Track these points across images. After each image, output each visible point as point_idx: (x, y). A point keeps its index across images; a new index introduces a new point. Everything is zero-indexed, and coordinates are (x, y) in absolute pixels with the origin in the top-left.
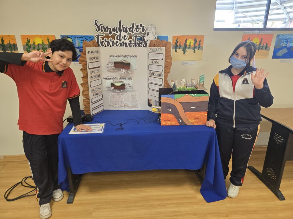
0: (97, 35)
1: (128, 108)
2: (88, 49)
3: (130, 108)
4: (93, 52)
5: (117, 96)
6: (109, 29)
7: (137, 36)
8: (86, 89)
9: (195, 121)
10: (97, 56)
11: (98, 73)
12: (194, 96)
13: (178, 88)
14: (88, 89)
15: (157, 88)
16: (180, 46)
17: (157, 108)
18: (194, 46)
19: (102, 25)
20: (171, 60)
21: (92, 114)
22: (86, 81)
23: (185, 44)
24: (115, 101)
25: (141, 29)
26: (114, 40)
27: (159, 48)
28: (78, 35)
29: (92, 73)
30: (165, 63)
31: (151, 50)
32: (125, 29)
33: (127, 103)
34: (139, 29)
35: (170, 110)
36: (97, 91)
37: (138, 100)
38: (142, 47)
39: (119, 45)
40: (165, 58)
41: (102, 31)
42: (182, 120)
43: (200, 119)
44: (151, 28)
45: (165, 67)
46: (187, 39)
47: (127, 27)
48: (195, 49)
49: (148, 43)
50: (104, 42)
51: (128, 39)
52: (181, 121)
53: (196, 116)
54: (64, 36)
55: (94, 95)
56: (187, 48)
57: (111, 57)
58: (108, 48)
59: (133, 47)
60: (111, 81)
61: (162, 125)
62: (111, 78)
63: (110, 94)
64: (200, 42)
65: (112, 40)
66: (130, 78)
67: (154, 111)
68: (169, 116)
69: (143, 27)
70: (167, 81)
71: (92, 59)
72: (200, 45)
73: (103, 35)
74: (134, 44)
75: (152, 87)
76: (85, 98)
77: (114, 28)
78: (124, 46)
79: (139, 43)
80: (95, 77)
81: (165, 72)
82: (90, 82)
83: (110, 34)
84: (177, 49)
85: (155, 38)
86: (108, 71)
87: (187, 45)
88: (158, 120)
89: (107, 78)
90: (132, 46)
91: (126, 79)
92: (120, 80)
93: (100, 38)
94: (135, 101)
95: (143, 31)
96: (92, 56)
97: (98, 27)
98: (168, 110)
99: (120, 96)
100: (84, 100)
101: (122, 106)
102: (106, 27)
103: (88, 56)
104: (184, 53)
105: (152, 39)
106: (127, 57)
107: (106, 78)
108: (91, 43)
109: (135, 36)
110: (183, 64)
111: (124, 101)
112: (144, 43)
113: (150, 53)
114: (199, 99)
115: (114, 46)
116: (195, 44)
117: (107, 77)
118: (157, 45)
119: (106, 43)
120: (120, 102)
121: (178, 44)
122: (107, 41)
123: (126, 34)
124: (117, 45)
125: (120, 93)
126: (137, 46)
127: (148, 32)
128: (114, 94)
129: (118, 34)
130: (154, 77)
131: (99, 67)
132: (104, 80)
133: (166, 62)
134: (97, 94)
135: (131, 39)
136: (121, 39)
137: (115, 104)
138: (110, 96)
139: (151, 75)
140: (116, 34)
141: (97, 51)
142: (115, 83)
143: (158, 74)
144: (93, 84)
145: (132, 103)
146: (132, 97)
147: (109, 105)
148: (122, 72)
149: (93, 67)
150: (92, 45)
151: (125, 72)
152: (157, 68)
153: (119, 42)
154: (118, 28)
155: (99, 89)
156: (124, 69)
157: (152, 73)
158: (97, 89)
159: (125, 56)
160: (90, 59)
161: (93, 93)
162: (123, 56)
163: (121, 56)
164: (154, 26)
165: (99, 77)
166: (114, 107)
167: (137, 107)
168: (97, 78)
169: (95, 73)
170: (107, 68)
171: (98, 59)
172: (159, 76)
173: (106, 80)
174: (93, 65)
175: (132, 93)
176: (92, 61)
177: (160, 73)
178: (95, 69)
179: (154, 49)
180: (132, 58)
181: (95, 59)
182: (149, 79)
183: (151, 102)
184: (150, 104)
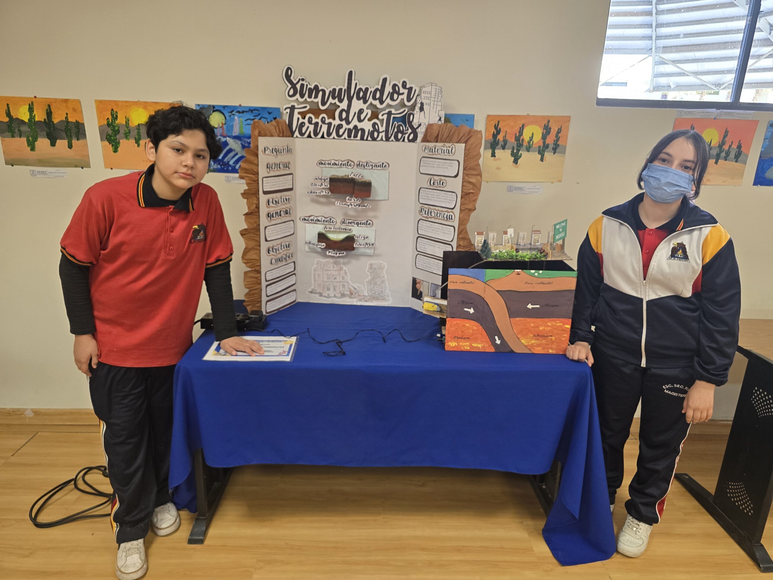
0: (290, 106)
1: (360, 300)
2: (263, 142)
3: (366, 301)
4: (276, 151)
5: (334, 267)
6: (321, 93)
7: (393, 111)
8: (252, 244)
9: (538, 342)
10: (287, 161)
11: (286, 206)
12: (536, 274)
13: (495, 251)
14: (260, 246)
15: (439, 251)
16: (505, 142)
17: (435, 304)
18: (542, 144)
19: (303, 80)
20: (479, 177)
21: (267, 313)
22: (255, 225)
23: (518, 138)
24: (326, 280)
25: (403, 94)
26: (331, 120)
27: (450, 144)
28: (240, 105)
29: (271, 204)
30: (463, 186)
31: (426, 151)
32: (361, 94)
33: (356, 287)
34: (399, 94)
35: (472, 311)
36: (282, 253)
37: (386, 281)
38: (404, 141)
39: (344, 133)
40: (463, 173)
41: (302, 96)
42: (501, 338)
43: (550, 338)
44: (430, 93)
45: (462, 197)
46: (523, 126)
47: (367, 89)
48: (544, 151)
49: (421, 132)
50: (307, 124)
51: (369, 120)
52: (498, 342)
53: (541, 328)
54: (203, 105)
55: (273, 261)
56: (524, 147)
57: (322, 164)
58: (316, 141)
59: (382, 140)
60: (320, 228)
61: (447, 348)
62: (320, 218)
63: (316, 260)
64: (560, 135)
65: (327, 121)
66: (369, 222)
67: (428, 311)
68: (467, 325)
69: (410, 89)
70: (466, 232)
71: (273, 167)
72: (557, 140)
73: (306, 107)
74: (384, 134)
75: (427, 246)
76: (250, 269)
77: (334, 90)
78: (357, 137)
79: (396, 130)
80: (279, 214)
81: (461, 210)
82: (266, 228)
83: (324, 103)
84: (496, 151)
85: (440, 119)
86: (313, 201)
87: (523, 140)
88: (439, 335)
89: (310, 218)
90: (379, 138)
91: (357, 224)
92: (343, 227)
93: (296, 116)
94: (378, 283)
95: (409, 100)
96: (272, 159)
97: (294, 86)
98: (466, 309)
99: (341, 269)
100: (246, 273)
101: (343, 295)
102: (312, 87)
103: (263, 159)
104: (516, 161)
105: (431, 122)
106: (364, 167)
107: (305, 220)
108: (273, 125)
109: (387, 111)
110: (510, 189)
111: (349, 281)
112: (410, 131)
113: (423, 157)
114: (549, 283)
115: (332, 137)
116: (544, 137)
117: (310, 216)
118: (445, 136)
119: (312, 128)
120: (338, 284)
121: (500, 137)
122: (313, 122)
123: (364, 107)
124: (341, 133)
125: (341, 260)
126: (393, 138)
127: (422, 104)
128: (324, 260)
129: (344, 105)
130: (433, 220)
131: (291, 189)
132: (300, 224)
133: (465, 184)
134: (279, 260)
135: (378, 118)
136: (350, 120)
137: (326, 289)
138: (315, 266)
139: (425, 216)
140: (339, 107)
141: (288, 147)
142: (330, 233)
143: (443, 213)
144: (273, 232)
145: (372, 287)
146: (370, 271)
147: (310, 290)
148: (349, 204)
149: (274, 188)
150: (275, 130)
151: (355, 204)
152: (440, 197)
153: (345, 126)
154: (345, 90)
155: (287, 247)
156: (355, 197)
157: (427, 210)
158: (281, 246)
159: (358, 163)
160: (268, 168)
161: (270, 256)
162: (353, 163)
163: (348, 162)
164: (438, 88)
165: (289, 214)
166: (324, 294)
167: (383, 299)
168: (283, 217)
169: (279, 204)
170: (311, 192)
171: (288, 169)
172: (446, 219)
173: (307, 224)
174: (275, 183)
175: (373, 261)
176: (272, 174)
177: (449, 212)
178: (278, 195)
179: (435, 148)
180: (378, 168)
181: (280, 168)
182: (419, 225)
183: (422, 286)
184: (419, 292)
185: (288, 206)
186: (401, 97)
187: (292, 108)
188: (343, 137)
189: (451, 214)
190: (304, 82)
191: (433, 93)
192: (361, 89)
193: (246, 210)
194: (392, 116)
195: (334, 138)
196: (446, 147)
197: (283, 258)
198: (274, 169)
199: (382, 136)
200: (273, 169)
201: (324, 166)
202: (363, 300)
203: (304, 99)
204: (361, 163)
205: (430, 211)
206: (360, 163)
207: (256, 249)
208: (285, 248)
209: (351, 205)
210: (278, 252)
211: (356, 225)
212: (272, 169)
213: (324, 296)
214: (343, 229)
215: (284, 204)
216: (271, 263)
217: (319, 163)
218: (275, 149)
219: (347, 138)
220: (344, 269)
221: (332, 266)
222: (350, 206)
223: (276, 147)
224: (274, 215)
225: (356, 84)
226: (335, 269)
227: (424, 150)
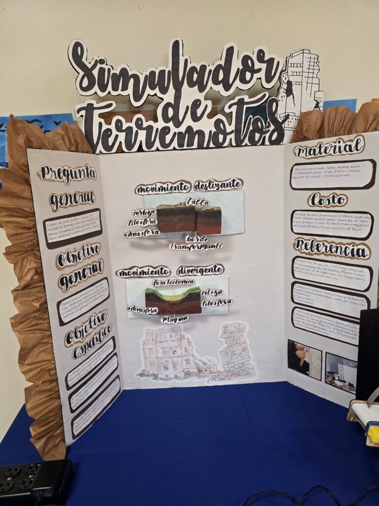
0: (85, 105)
1: (214, 379)
2: (37, 159)
3: (221, 379)
4: (66, 174)
5: (171, 337)
6: (132, 81)
7: (247, 99)
8: (36, 337)
11: (94, 259)
14: (50, 336)
19: (102, 61)
24: (160, 355)
26: (151, 123)
27: (352, 137)
29: (66, 263)
31: (303, 154)
32: (195, 76)
33: (206, 361)
34: (254, 71)
36: (93, 332)
37: (249, 348)
38: (263, 144)
39: (172, 141)
41: (103, 88)
44: (301, 65)
47: (203, 68)
49: (290, 126)
50: (115, 132)
51: (211, 116)
55: (79, 351)
57: (142, 190)
58: (132, 158)
59: (231, 145)
60: (147, 283)
62: (146, 270)
63: (145, 329)
65: (145, 125)
66: (219, 266)
69: (271, 60)
71: (64, 201)
73: (110, 105)
74: (233, 136)
77: (152, 73)
78: (192, 145)
79: (251, 128)
80: (81, 275)
82: (59, 303)
83: (137, 97)
86: (134, 245)
89: (132, 271)
90: (226, 143)
91: (202, 271)
92: (181, 278)
93: (96, 120)
94: (237, 352)
95: (269, 79)
96: (60, 188)
97: (88, 72)
99: (182, 338)
101: (188, 374)
102: (118, 72)
103: (42, 189)
105: (304, 110)
106: (206, 188)
107: (124, 274)
109: (236, 100)
111: (195, 353)
112: (272, 127)
113: (297, 164)
115: (154, 148)
117: (131, 268)
119: (122, 137)
120: (180, 359)
122: (124, 128)
123: (201, 96)
124: (167, 142)
126: (246, 141)
127: (289, 83)
128: (156, 328)
129: (169, 97)
130: (321, 257)
131: (99, 233)
134: (89, 345)
135: (222, 112)
136: (181, 119)
137: (163, 368)
138: (144, 338)
139: (307, 251)
140: (162, 99)
141: (87, 169)
142: (162, 289)
143: (344, 247)
144: (73, 306)
145: (229, 358)
146: (225, 336)
147: (140, 372)
148: (189, 246)
149: (68, 235)
150: (62, 142)
151: (199, 245)
152: (335, 222)
153: (173, 129)
154: (169, 71)
155: (99, 321)
156: (197, 234)
157: (310, 243)
158: (90, 322)
159: (197, 184)
160: (53, 203)
161: (72, 345)
162: (189, 185)
163: (181, 184)
164: (313, 56)
165: (99, 271)
166: (160, 376)
167: (246, 374)
168: (89, 277)
169: (80, 259)
170: (131, 234)
171: (90, 202)
172: (350, 255)
173: (127, 280)
174: (70, 227)
175: (227, 322)
176: (62, 212)
177: (357, 245)
178: (78, 245)
179: (320, 147)
180: (227, 188)
181: (76, 202)
182: (295, 265)
183: (307, 354)
184: (302, 363)
185: (96, 258)
186: (256, 76)
187: (90, 109)
188: (171, 147)
189: (362, 247)
190: (104, 66)
191: (306, 65)
192: (193, 69)
193: (16, 284)
194: (245, 106)
195: (158, 150)
196: (344, 142)
197: (95, 340)
198: (66, 204)
199: (231, 139)
200: (64, 205)
201: (146, 193)
202: (217, 379)
203: (106, 93)
204: (201, 184)
205: (315, 244)
206: (199, 183)
207: (43, 343)
208: (97, 323)
209: (194, 247)
210: (85, 334)
211: (199, 274)
212: (62, 204)
213: (161, 379)
214: (182, 282)
215: (89, 258)
216: (75, 356)
217: (138, 190)
218: (64, 170)
219: (177, 147)
220: (186, 337)
221: (168, 335)
222: (192, 248)
223: (66, 168)
224: (74, 279)
225: (186, 60)
226: (173, 339)
227: (297, 152)
